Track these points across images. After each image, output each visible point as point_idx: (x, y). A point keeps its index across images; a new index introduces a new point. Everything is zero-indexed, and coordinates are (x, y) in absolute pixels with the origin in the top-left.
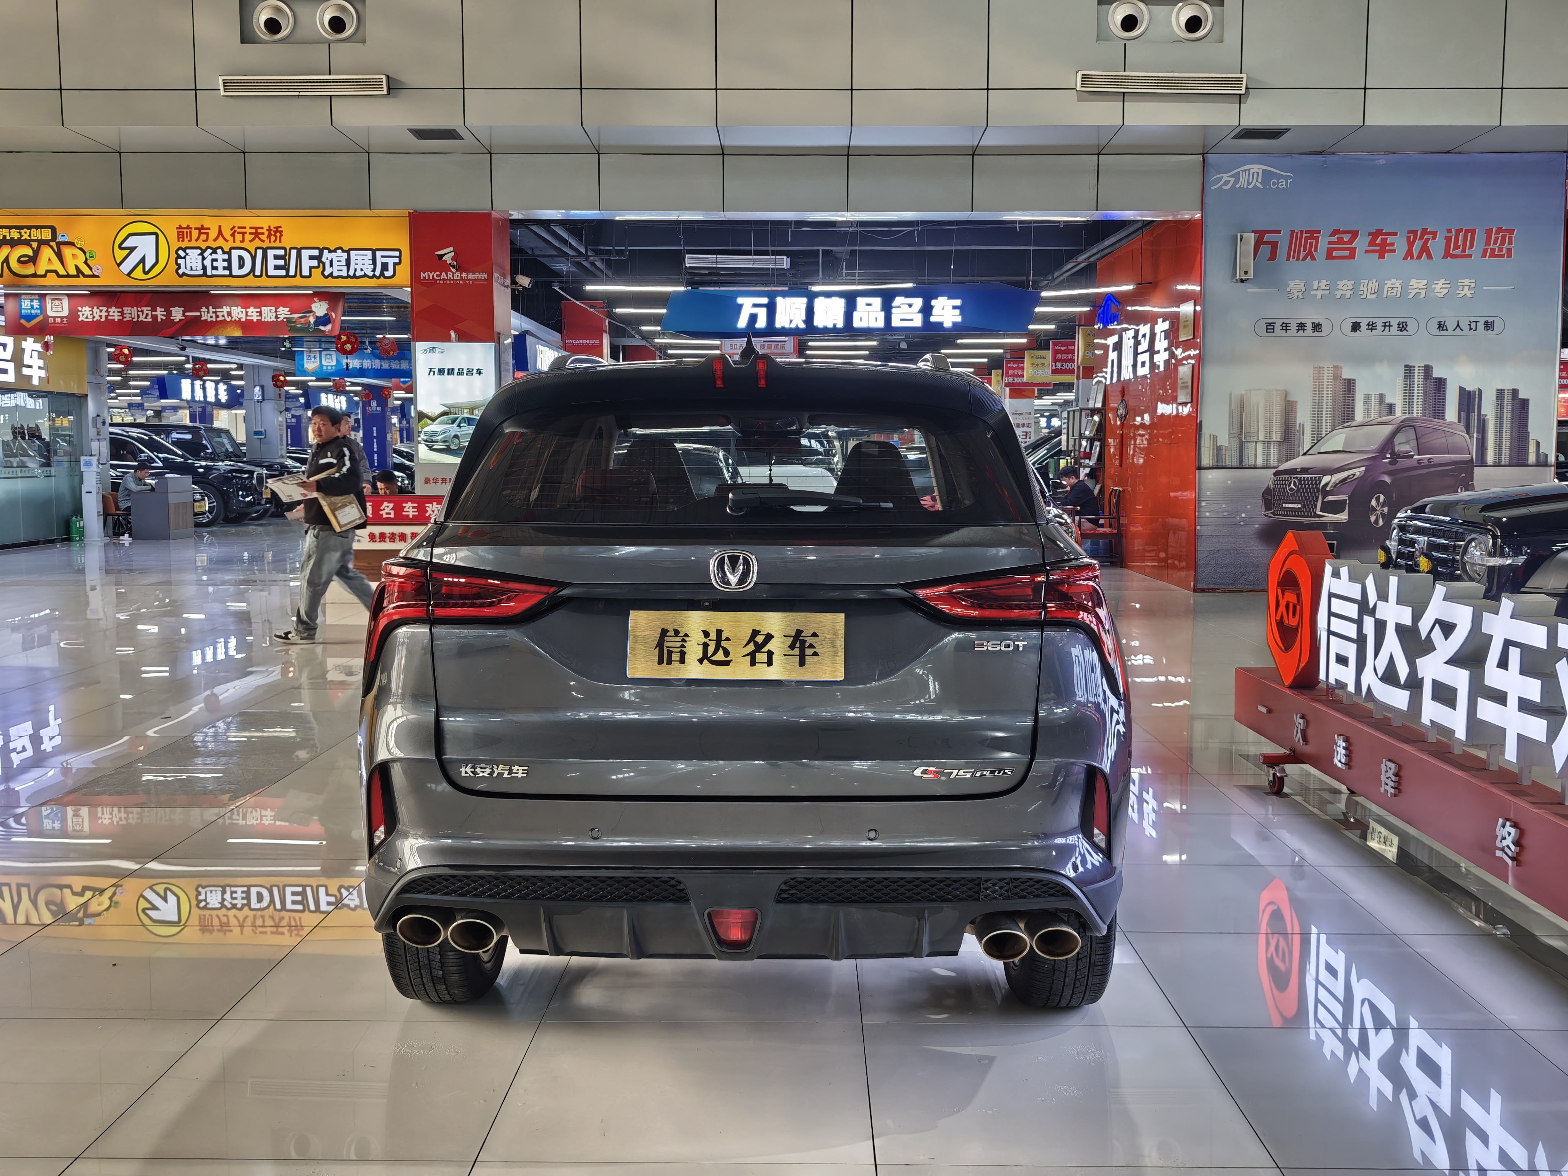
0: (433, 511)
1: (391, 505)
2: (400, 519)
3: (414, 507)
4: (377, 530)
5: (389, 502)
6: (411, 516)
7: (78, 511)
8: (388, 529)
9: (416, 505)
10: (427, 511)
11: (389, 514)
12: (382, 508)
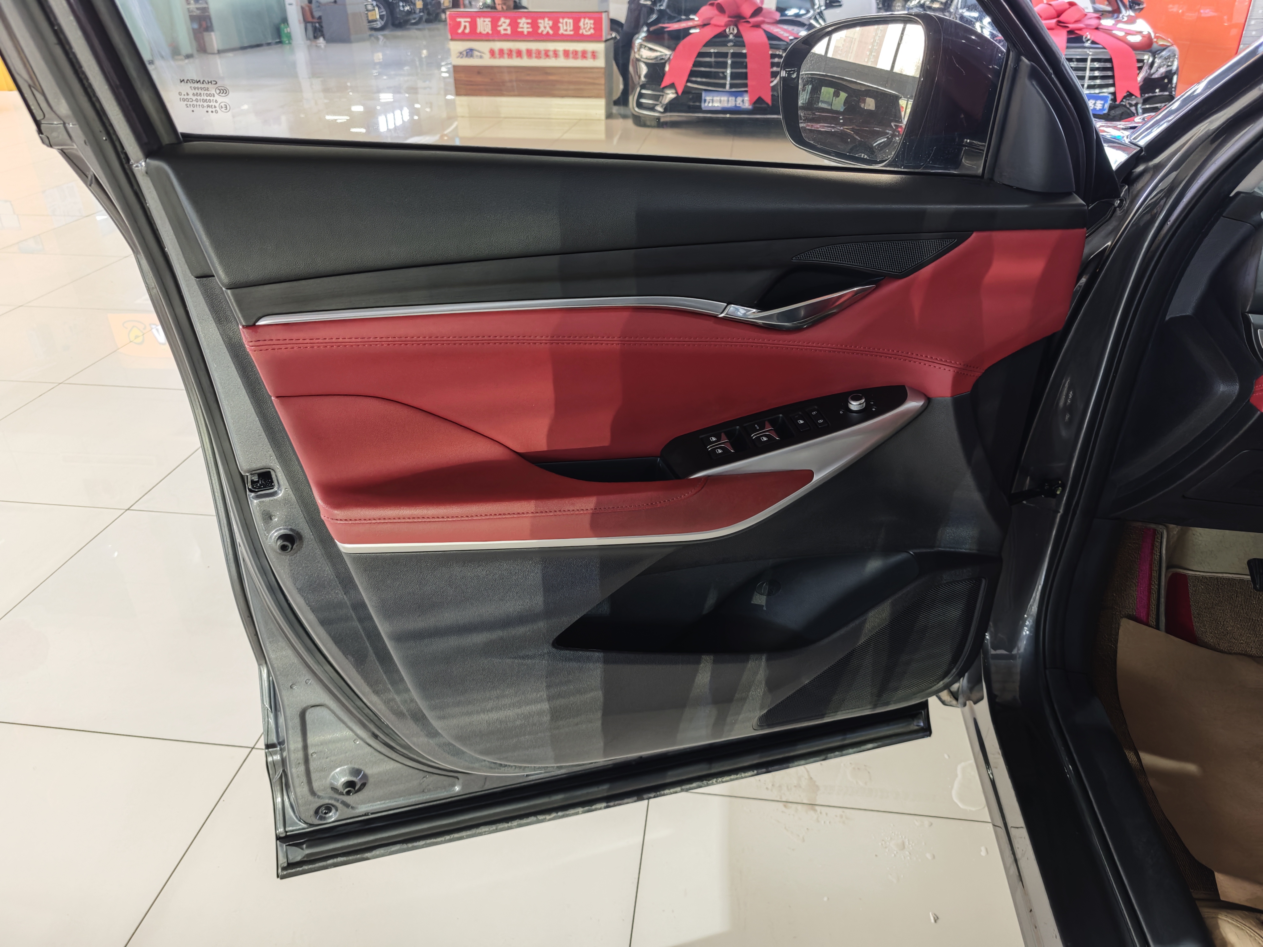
0: (545, 27)
1: (508, 21)
2: (516, 35)
3: (528, 23)
4: (497, 45)
5: (506, 18)
6: (526, 33)
7: (285, 20)
8: (506, 45)
9: (529, 21)
10: (539, 27)
11: (505, 30)
12: (500, 23)
